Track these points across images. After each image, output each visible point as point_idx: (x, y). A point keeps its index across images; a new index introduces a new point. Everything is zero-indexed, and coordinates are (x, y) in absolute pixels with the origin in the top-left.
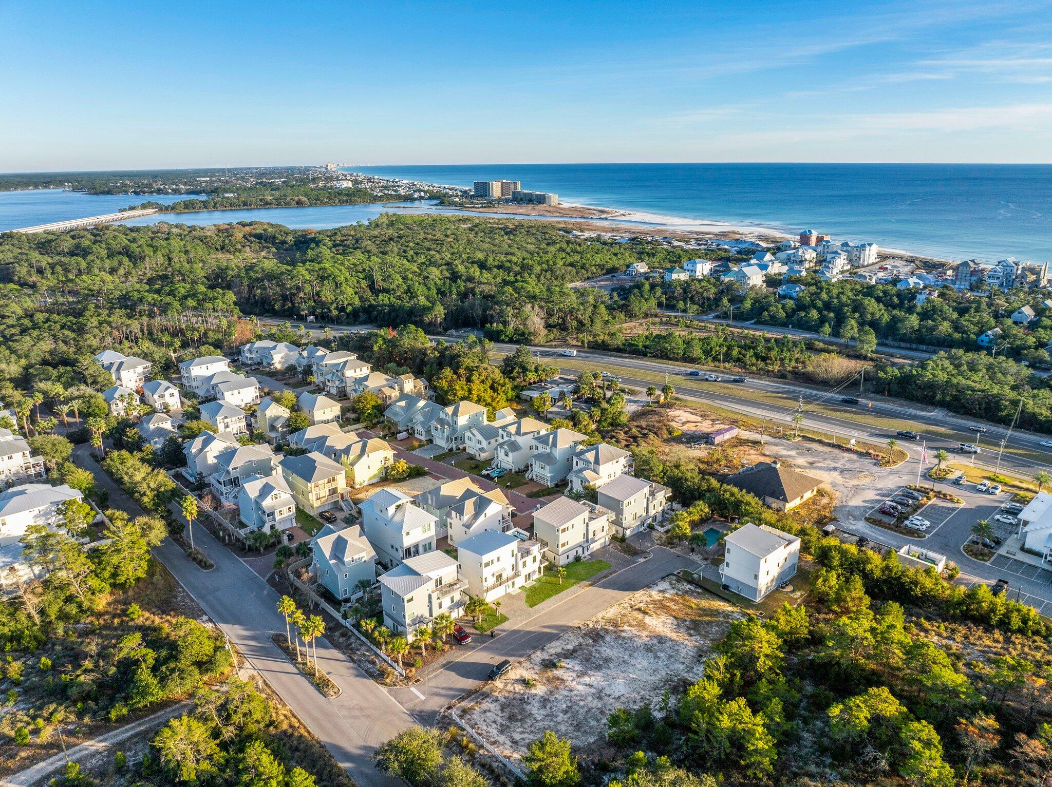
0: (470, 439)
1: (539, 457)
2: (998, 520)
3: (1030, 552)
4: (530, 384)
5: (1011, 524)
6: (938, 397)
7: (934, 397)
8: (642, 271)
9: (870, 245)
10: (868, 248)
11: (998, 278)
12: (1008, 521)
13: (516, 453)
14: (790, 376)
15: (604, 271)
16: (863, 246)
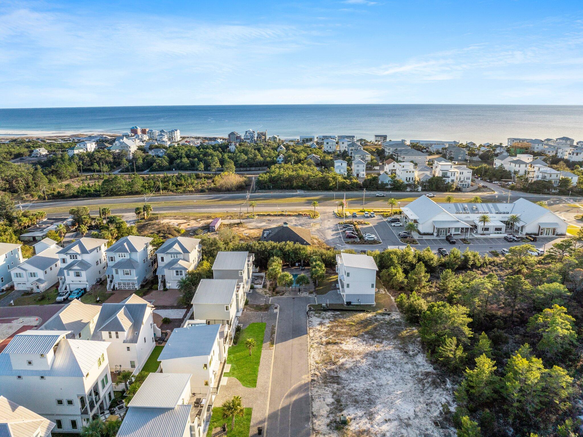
0: (18, 275)
1: (119, 265)
2: (394, 226)
3: (425, 234)
4: (25, 227)
5: (401, 226)
6: (295, 184)
7: (292, 185)
8: (44, 153)
9: (176, 130)
10: (176, 132)
11: (249, 139)
12: (399, 225)
13: (89, 270)
14: (207, 191)
15: (13, 156)
16: (173, 131)
